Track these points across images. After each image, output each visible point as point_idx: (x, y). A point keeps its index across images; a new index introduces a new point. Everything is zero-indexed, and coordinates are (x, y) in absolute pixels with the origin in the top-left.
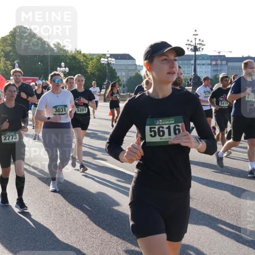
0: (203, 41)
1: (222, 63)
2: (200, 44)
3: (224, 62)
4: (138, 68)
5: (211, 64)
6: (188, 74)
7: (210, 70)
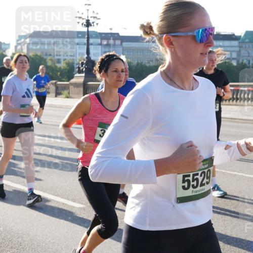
0: (97, 13)
1: (115, 42)
2: (95, 17)
3: (118, 42)
4: (3, 47)
5: (101, 44)
6: (71, 56)
7: (99, 51)
